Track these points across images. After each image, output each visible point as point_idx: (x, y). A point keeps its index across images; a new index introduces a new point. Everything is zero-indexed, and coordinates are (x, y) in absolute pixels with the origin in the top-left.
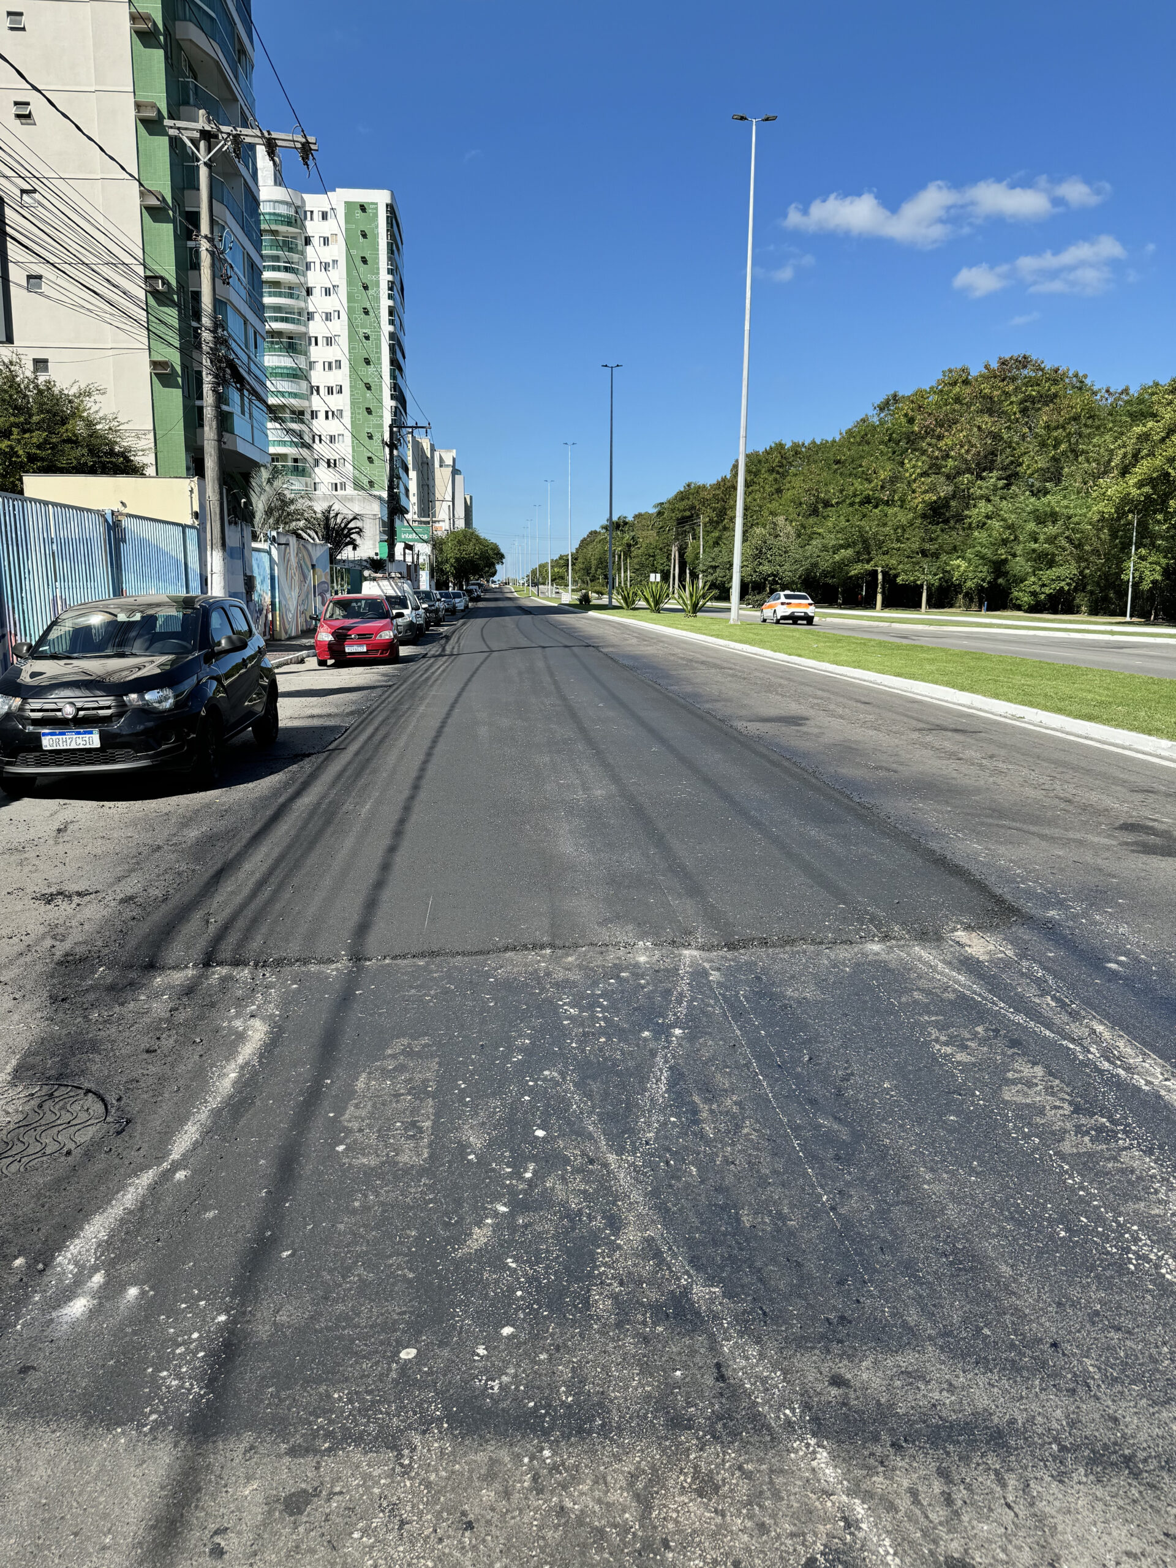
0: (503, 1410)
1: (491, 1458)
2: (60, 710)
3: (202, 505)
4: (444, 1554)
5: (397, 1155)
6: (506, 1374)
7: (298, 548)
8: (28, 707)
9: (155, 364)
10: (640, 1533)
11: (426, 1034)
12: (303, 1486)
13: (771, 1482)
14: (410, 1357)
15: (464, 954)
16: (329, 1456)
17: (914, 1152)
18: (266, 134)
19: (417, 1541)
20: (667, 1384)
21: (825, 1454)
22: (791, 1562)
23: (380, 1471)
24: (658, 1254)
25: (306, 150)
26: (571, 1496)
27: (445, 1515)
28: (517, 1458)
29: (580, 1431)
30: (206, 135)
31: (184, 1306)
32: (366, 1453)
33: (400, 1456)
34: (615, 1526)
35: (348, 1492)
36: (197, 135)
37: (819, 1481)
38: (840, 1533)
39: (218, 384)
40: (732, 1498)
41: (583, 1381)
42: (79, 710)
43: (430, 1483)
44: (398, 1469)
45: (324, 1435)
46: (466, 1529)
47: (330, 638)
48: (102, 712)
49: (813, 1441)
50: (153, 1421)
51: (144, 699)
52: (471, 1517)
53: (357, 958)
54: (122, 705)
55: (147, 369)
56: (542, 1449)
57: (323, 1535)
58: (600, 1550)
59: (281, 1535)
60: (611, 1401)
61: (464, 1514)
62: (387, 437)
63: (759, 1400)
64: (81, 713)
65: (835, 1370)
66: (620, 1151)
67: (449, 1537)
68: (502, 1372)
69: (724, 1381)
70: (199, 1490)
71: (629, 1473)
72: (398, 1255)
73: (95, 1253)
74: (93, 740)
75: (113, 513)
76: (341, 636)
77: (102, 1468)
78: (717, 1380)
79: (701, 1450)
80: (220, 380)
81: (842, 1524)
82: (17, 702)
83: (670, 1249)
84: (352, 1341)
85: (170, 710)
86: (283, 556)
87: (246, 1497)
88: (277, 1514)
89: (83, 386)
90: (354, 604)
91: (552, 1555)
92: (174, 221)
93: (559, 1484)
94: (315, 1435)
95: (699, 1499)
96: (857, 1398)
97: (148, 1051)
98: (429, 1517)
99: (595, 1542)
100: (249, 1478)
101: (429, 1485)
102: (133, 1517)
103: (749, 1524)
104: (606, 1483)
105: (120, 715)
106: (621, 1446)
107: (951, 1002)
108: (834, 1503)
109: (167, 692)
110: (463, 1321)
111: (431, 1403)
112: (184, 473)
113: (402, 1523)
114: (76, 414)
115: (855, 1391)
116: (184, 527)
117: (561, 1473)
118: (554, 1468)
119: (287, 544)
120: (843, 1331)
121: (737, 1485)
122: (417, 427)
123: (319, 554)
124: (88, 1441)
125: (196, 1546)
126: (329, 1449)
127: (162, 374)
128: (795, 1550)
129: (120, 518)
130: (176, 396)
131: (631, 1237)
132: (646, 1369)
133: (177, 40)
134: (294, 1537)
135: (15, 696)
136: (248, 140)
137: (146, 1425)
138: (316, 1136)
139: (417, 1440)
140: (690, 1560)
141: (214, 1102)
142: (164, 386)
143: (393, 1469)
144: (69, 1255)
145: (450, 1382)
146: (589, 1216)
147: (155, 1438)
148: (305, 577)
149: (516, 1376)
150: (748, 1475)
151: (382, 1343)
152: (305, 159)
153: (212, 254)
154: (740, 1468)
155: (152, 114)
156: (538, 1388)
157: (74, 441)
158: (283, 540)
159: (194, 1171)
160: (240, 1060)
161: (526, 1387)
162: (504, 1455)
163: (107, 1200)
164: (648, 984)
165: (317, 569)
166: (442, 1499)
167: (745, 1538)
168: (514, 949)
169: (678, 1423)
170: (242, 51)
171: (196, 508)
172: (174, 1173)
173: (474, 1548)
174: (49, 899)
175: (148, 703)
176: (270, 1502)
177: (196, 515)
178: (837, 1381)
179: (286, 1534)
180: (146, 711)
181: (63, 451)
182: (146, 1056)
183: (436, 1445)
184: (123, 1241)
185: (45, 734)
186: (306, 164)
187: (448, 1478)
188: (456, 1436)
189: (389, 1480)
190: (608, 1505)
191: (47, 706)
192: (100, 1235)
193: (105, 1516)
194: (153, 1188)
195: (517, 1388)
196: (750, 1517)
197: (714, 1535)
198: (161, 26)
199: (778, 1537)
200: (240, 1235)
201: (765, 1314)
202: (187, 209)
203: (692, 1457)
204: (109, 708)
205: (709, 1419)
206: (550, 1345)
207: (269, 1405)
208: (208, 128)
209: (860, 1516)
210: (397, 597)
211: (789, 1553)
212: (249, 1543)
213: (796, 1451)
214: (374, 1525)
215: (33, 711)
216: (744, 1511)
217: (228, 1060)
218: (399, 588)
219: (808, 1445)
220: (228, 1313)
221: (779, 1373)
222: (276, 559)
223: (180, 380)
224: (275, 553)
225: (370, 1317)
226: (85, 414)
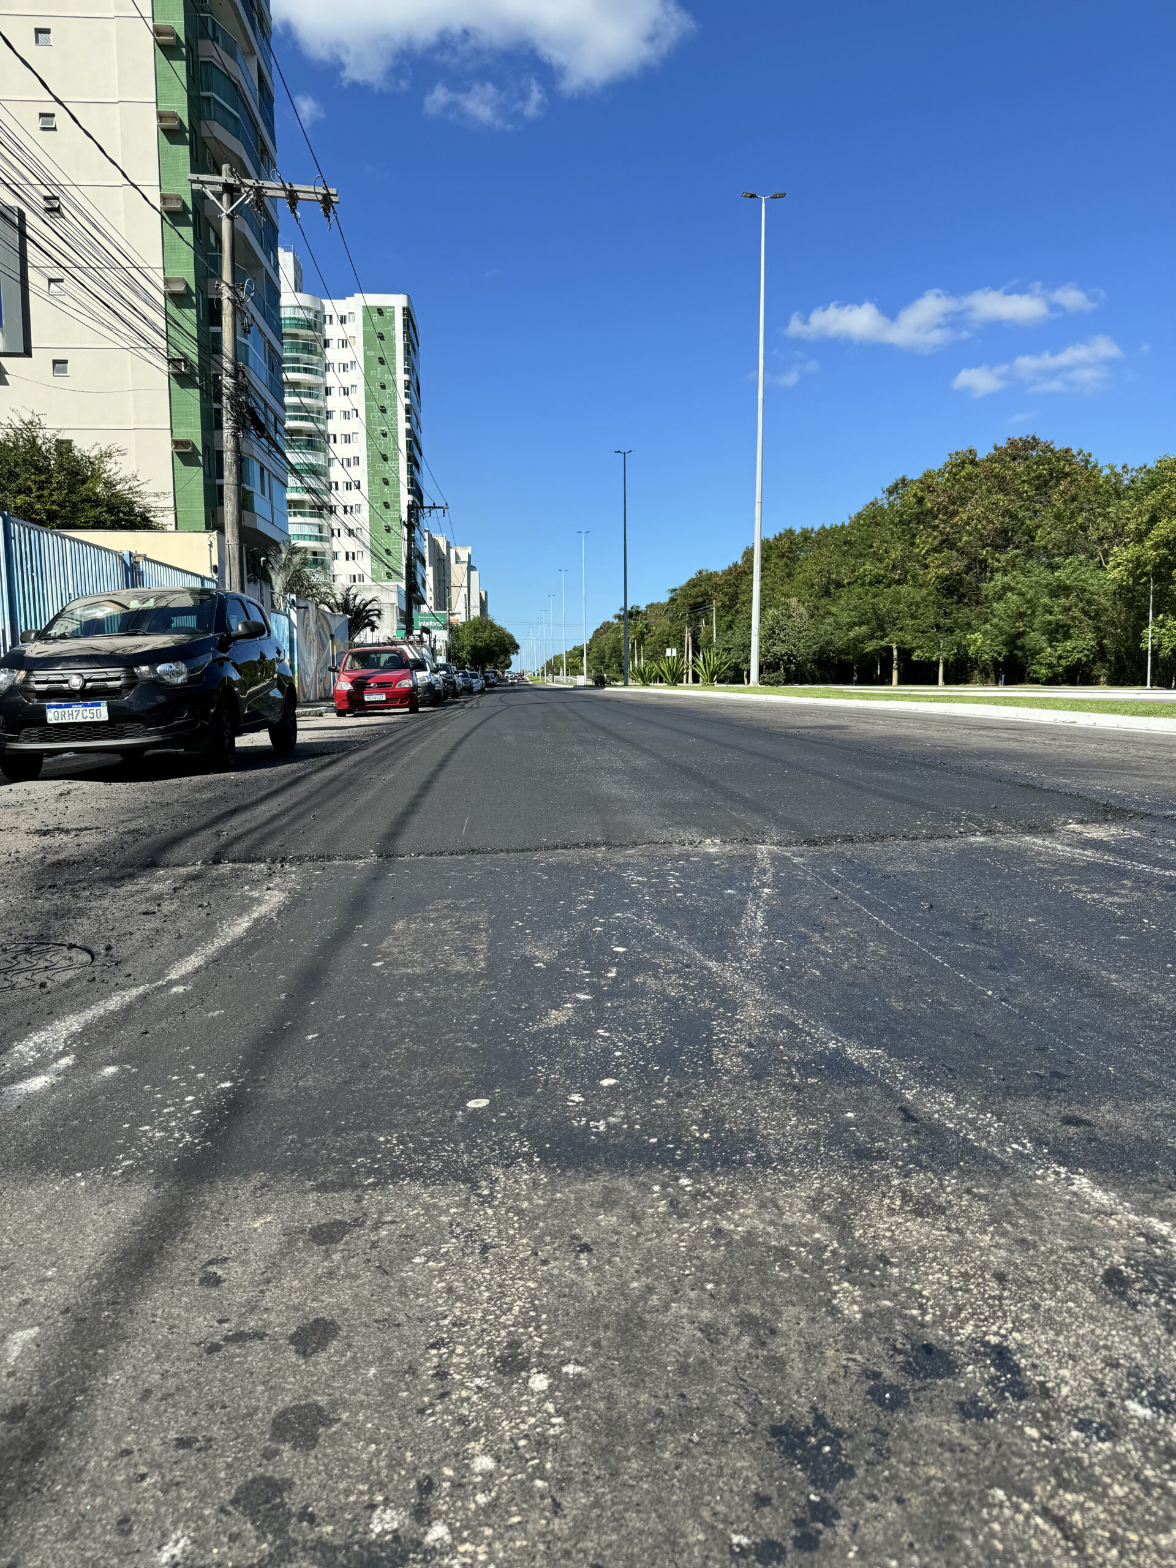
0: (614, 1145)
1: (605, 1187)
2: (66, 682)
3: (221, 559)
4: (552, 1275)
5: (448, 966)
6: (614, 1116)
7: (317, 616)
8: (33, 679)
9: (176, 443)
10: (842, 1251)
11: (472, 896)
12: (338, 1217)
13: (1017, 1203)
14: (481, 1105)
15: (508, 851)
16: (374, 1190)
17: (1087, 961)
18: (288, 187)
19: (510, 1263)
20: (837, 1124)
21: (1085, 1180)
22: (1082, 1273)
23: (448, 1201)
24: (790, 1025)
25: (327, 202)
26: (729, 1219)
27: (548, 1239)
28: (646, 1188)
29: (726, 1161)
30: (228, 188)
31: (176, 1078)
32: (427, 1186)
33: (475, 1186)
34: (804, 1245)
35: (403, 1221)
36: (220, 188)
37: (1088, 1203)
38: (1144, 1247)
39: (238, 429)
40: (969, 1218)
41: (721, 1120)
42: (86, 681)
43: (523, 1210)
44: (474, 1199)
45: (366, 1173)
46: (581, 1251)
47: (348, 687)
48: (110, 684)
49: (1062, 1170)
50: (127, 1166)
51: (156, 672)
52: (586, 1240)
53: (387, 854)
54: (132, 677)
55: (168, 448)
56: (677, 1179)
57: (369, 1261)
58: (787, 1267)
59: (306, 1262)
60: (763, 1136)
61: (574, 1237)
62: (405, 517)
63: (971, 1137)
64: (89, 685)
65: (1066, 1112)
66: (721, 959)
67: (556, 1259)
68: (605, 1115)
69: (915, 1120)
70: (189, 1224)
71: (809, 1197)
72: (456, 1032)
73: (65, 1042)
74: (100, 713)
75: (131, 554)
76: (360, 685)
77: (51, 1208)
78: (905, 1120)
79: (906, 1176)
80: (240, 424)
81: (1142, 1239)
82: (23, 674)
83: (805, 1022)
84: (401, 1096)
85: (182, 684)
86: (302, 619)
87: (255, 1230)
88: (301, 1244)
89: (104, 449)
90: (373, 656)
91: (714, 1273)
92: (197, 307)
93: (709, 1208)
94: (354, 1173)
95: (919, 1220)
96: (1107, 1135)
97: (145, 913)
98: (524, 1241)
99: (775, 1261)
100: (259, 1213)
101: (520, 1212)
102: (90, 1251)
103: (1003, 1241)
104: (777, 1207)
105: (128, 687)
106: (791, 1174)
107: (1083, 867)
108: (1120, 1222)
109: (183, 667)
110: (547, 1076)
111: (514, 1142)
112: (204, 528)
113: (485, 1248)
114: (96, 476)
115: (1101, 1128)
116: (203, 579)
117: (709, 1198)
118: (697, 1195)
119: (306, 608)
120: (1061, 1084)
121: (970, 1206)
122: (434, 507)
123: (338, 625)
124: (34, 1186)
125: (180, 1275)
126: (374, 1185)
127: (184, 453)
128: (1083, 1262)
129: (137, 559)
130: (196, 476)
131: (751, 1013)
132: (802, 1111)
133: (202, 138)
134: (326, 1264)
135: (20, 669)
136: (270, 193)
137: (116, 1170)
138: (347, 956)
139: (498, 1173)
140: (926, 1274)
141: (219, 943)
142: (185, 464)
143: (468, 1199)
144: (31, 1044)
145: (538, 1124)
146: (694, 1000)
147: (128, 1180)
148: (323, 646)
149: (626, 1117)
150: (982, 1197)
151: (441, 1097)
152: (326, 210)
153: (233, 302)
154: (968, 1191)
155: (178, 206)
156: (660, 1126)
157: (95, 502)
158: (302, 604)
159: (196, 986)
160: (256, 915)
161: (642, 1125)
162: (624, 1183)
163: (86, 1006)
164: (723, 863)
165: (336, 639)
166: (541, 1224)
167: (1003, 1253)
168: (565, 847)
169: (862, 1154)
170: (265, 151)
171: (216, 562)
172: (171, 987)
173: (595, 1269)
174: (45, 833)
175: (160, 677)
176: (290, 1234)
177: (215, 569)
178: (1069, 1121)
179: (315, 1261)
180: (157, 684)
181: (83, 510)
182: (143, 917)
183: (526, 1177)
184: (101, 1033)
185: (50, 707)
186: (327, 215)
187: (549, 1206)
188: (554, 1169)
189: (461, 1209)
190: (785, 1226)
191: (52, 678)
192: (73, 1029)
193: (49, 1251)
194: (143, 998)
195: (631, 1127)
196: (1004, 1234)
197: (955, 1250)
198: (186, 123)
199: (1052, 1252)
200: (251, 1026)
201: (950, 1070)
202: (210, 296)
203: (896, 1182)
204: (118, 679)
205: (907, 1151)
206: (668, 1092)
207: (290, 1149)
208: (231, 181)
209: (1164, 1233)
210: (415, 660)
211: (1076, 1266)
212: (259, 1271)
213: (1043, 1178)
214: (442, 1251)
215: (38, 682)
216: (991, 1229)
217: (240, 915)
218: (418, 652)
219: (1058, 1174)
220: (233, 1079)
221: (989, 1115)
222: (295, 622)
223: (201, 458)
224: (294, 616)
225: (425, 1078)
226: (105, 475)
